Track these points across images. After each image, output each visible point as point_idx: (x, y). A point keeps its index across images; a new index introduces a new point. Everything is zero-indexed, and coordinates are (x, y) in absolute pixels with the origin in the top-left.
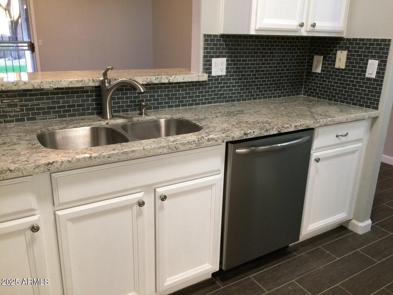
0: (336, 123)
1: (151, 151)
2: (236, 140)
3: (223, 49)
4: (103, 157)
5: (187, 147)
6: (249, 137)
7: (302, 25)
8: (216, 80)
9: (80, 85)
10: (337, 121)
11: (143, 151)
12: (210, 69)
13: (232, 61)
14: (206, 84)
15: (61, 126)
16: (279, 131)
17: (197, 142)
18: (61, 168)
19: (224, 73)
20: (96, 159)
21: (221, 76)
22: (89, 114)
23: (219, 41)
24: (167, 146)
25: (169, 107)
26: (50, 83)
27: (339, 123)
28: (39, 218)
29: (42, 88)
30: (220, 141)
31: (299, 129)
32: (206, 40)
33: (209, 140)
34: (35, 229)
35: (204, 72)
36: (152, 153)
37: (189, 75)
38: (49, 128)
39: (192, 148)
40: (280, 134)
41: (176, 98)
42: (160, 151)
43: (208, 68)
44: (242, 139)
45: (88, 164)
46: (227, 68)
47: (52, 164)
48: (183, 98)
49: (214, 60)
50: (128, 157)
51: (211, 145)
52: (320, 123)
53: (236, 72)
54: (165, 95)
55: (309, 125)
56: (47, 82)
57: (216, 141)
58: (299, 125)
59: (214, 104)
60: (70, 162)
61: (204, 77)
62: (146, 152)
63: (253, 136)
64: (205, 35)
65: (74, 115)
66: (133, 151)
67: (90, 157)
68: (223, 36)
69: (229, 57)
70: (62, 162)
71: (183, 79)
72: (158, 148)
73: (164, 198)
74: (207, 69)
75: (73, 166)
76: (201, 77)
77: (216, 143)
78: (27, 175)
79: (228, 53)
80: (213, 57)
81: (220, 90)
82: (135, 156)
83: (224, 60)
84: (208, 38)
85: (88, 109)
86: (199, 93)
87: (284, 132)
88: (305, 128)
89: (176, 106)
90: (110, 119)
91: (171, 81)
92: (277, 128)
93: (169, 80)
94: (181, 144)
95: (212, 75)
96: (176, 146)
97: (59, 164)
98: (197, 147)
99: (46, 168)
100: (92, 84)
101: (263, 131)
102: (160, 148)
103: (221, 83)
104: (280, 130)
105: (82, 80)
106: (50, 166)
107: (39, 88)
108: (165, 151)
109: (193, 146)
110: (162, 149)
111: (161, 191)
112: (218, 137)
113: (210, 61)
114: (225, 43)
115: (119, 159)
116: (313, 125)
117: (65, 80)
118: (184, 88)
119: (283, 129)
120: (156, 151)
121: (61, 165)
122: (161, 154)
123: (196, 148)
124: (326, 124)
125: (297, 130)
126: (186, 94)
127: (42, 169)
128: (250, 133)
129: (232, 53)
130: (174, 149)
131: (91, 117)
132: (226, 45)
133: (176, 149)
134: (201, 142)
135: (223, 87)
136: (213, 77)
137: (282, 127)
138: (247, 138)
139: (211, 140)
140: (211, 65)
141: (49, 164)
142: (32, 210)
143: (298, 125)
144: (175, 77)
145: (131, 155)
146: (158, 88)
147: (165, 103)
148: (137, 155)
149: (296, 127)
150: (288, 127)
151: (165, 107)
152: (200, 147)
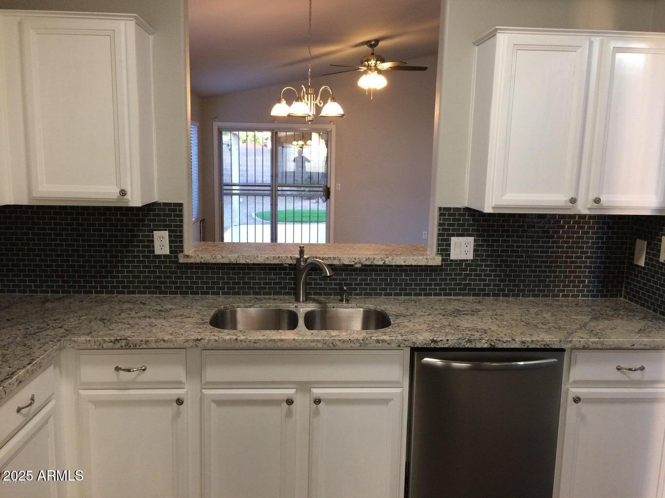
0: (610, 347)
1: (303, 344)
2: (419, 346)
3: (469, 225)
4: (249, 342)
5: (348, 345)
6: (440, 345)
7: (573, 201)
8: (457, 265)
9: (277, 262)
10: (610, 345)
11: (293, 342)
12: (448, 250)
13: (483, 241)
14: (442, 270)
15: (247, 304)
16: (491, 345)
17: (362, 341)
18: (208, 346)
19: (470, 256)
20: (242, 342)
21: (467, 260)
22: (286, 294)
23: (464, 215)
24: (322, 341)
25: (386, 295)
26: (246, 258)
27: (615, 349)
28: (187, 391)
29: (238, 262)
30: (394, 345)
31: (530, 347)
32: (441, 215)
33: (378, 341)
34: (179, 403)
35: (438, 254)
36: (303, 346)
37: (413, 258)
38: (234, 305)
39: (354, 348)
40: (492, 349)
41: (396, 285)
42: (313, 344)
43: (444, 248)
44: (428, 346)
45: (233, 347)
46: (475, 250)
47: (200, 340)
48: (407, 285)
49: (454, 240)
50: (276, 346)
51: (381, 348)
52: (573, 343)
53: (492, 256)
54: (381, 280)
55: (548, 343)
56: (244, 257)
57: (388, 344)
58: (530, 341)
59: (454, 297)
60: (216, 341)
61: (437, 261)
62: (297, 344)
63: (446, 346)
64: (440, 209)
65: (270, 294)
66: (282, 340)
67: (236, 339)
68: (468, 209)
69: (478, 236)
70: (209, 340)
71: (404, 262)
72: (311, 342)
73: (317, 401)
74: (442, 250)
75: (219, 346)
76: (430, 261)
77: (388, 345)
78: (177, 347)
79: (478, 230)
80: (453, 235)
81: (465, 279)
82: (283, 346)
83: (471, 240)
84: (445, 212)
85: (285, 288)
86: (431, 280)
87: (501, 347)
88: (543, 347)
89: (396, 294)
90: (303, 302)
91: (387, 263)
92: (488, 340)
93: (385, 261)
94: (340, 341)
95: (452, 258)
96: (334, 341)
97: (206, 341)
98: (361, 348)
99: (195, 343)
100: (289, 261)
101: (464, 341)
102: (313, 341)
103: (466, 270)
104: (493, 344)
105: (279, 257)
106: (198, 342)
107: (235, 262)
108: (320, 345)
109: (355, 346)
110: (316, 343)
111: (317, 392)
112: (392, 340)
113: (449, 240)
114: (472, 218)
115: (266, 346)
116: (559, 344)
117: (262, 256)
118: (408, 272)
119: (498, 342)
120: (308, 343)
121: (208, 343)
122: (314, 348)
123: (359, 348)
124: (586, 346)
125: (526, 347)
126: (411, 280)
127: (191, 344)
128: (441, 341)
129: (483, 231)
130: (331, 345)
131: (286, 297)
132: (473, 220)
133: (334, 346)
134: (367, 342)
135: (470, 275)
136: (452, 260)
137: (496, 340)
138: (437, 346)
139: (380, 342)
140: (449, 245)
141: (197, 340)
142: (180, 383)
143: (528, 341)
144: (393, 259)
145: (279, 344)
146: (371, 270)
147: (381, 289)
148: (286, 345)
149: (524, 343)
150: (507, 341)
151: (380, 294)
152: (364, 348)
